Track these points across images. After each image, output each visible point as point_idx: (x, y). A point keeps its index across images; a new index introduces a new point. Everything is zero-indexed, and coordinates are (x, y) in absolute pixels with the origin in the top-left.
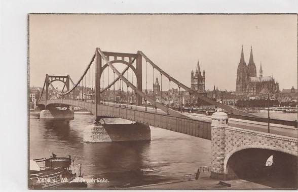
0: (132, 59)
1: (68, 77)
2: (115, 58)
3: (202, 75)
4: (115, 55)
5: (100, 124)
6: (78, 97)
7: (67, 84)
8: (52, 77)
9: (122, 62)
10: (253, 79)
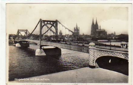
0: (54, 23)
1: (27, 30)
2: (47, 23)
3: (78, 29)
4: (47, 21)
5: (42, 49)
6: (30, 38)
7: (26, 33)
8: (20, 30)
9: (50, 24)
10: (97, 30)
